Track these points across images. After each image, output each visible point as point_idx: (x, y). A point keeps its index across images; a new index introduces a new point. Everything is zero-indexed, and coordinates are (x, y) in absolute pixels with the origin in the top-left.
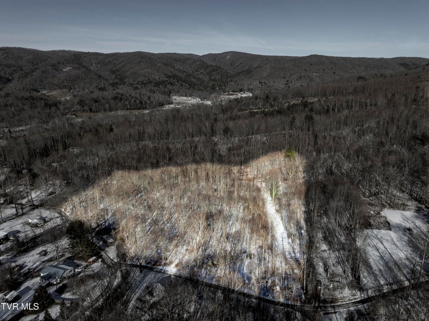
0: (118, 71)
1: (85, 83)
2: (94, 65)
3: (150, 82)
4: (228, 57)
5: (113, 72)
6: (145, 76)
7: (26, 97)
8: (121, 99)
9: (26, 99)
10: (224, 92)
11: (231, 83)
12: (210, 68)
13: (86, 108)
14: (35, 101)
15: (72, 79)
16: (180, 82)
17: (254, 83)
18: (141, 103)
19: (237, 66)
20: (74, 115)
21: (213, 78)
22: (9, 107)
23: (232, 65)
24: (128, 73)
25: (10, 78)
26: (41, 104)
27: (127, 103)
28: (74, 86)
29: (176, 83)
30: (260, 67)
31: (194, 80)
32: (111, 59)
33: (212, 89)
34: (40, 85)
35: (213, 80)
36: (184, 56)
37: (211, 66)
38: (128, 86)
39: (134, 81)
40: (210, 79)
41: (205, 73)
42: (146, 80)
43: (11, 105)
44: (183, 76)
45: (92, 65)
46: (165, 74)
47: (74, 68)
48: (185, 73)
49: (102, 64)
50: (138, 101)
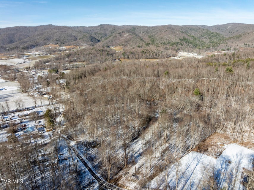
0: (153, 36)
1: (133, 43)
2: (142, 33)
3: (169, 43)
4: (229, 27)
5: (150, 37)
6: (167, 39)
7: (100, 50)
8: (146, 52)
9: (100, 51)
10: (216, 50)
11: (222, 44)
12: (212, 34)
13: (126, 57)
14: (103, 52)
15: (127, 40)
16: (188, 43)
17: (241, 45)
18: (156, 55)
19: (234, 33)
20: (119, 60)
21: (212, 40)
22: (91, 55)
23: (230, 32)
24: (158, 38)
25: (100, 40)
26: (105, 53)
27: (148, 55)
28: (127, 44)
29: (185, 44)
30: (248, 33)
31: (198, 42)
32: (151, 29)
33: (207, 48)
34: (111, 44)
35: (212, 42)
36: (197, 27)
37: (213, 33)
38: (155, 45)
39: (160, 42)
40: (210, 42)
41: (208, 38)
42: (167, 42)
43: (92, 54)
44: (191, 39)
45: (140, 33)
46: (179, 38)
47: (129, 35)
48: (193, 38)
49: (146, 32)
50: (154, 54)
